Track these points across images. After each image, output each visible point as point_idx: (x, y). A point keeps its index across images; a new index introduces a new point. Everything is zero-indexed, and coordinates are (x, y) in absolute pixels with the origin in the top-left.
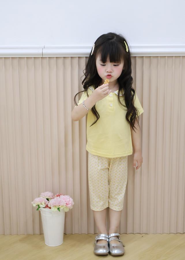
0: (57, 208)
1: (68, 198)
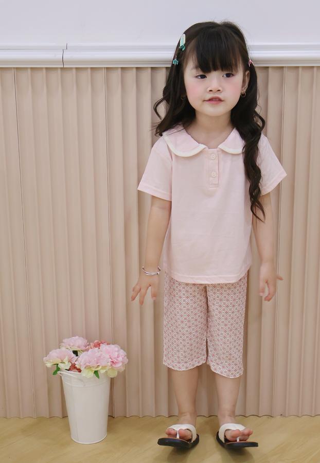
0: (92, 371)
1: (116, 351)
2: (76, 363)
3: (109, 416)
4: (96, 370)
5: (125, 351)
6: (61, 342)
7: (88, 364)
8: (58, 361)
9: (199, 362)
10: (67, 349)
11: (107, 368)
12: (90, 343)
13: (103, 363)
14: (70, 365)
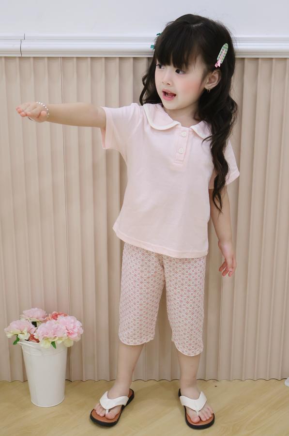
0: (49, 342)
1: (72, 323)
2: (34, 334)
3: (66, 380)
4: (53, 341)
5: (81, 322)
6: (21, 313)
7: (45, 336)
8: (18, 332)
9: (147, 339)
10: (27, 320)
11: (64, 339)
12: (48, 314)
13: (59, 334)
14: (29, 335)
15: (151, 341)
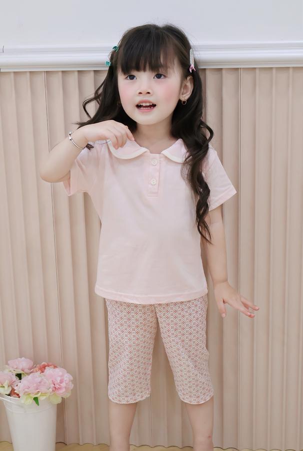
0: (31, 397)
1: (59, 376)
2: (16, 388)
4: (36, 396)
5: (72, 375)
7: (26, 390)
9: (142, 397)
10: (10, 371)
11: (48, 395)
12: (36, 365)
13: (43, 389)
14: (10, 389)
15: (147, 398)
